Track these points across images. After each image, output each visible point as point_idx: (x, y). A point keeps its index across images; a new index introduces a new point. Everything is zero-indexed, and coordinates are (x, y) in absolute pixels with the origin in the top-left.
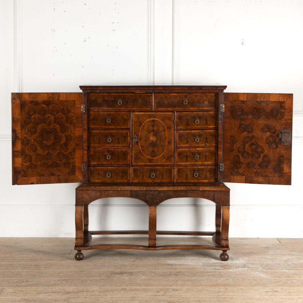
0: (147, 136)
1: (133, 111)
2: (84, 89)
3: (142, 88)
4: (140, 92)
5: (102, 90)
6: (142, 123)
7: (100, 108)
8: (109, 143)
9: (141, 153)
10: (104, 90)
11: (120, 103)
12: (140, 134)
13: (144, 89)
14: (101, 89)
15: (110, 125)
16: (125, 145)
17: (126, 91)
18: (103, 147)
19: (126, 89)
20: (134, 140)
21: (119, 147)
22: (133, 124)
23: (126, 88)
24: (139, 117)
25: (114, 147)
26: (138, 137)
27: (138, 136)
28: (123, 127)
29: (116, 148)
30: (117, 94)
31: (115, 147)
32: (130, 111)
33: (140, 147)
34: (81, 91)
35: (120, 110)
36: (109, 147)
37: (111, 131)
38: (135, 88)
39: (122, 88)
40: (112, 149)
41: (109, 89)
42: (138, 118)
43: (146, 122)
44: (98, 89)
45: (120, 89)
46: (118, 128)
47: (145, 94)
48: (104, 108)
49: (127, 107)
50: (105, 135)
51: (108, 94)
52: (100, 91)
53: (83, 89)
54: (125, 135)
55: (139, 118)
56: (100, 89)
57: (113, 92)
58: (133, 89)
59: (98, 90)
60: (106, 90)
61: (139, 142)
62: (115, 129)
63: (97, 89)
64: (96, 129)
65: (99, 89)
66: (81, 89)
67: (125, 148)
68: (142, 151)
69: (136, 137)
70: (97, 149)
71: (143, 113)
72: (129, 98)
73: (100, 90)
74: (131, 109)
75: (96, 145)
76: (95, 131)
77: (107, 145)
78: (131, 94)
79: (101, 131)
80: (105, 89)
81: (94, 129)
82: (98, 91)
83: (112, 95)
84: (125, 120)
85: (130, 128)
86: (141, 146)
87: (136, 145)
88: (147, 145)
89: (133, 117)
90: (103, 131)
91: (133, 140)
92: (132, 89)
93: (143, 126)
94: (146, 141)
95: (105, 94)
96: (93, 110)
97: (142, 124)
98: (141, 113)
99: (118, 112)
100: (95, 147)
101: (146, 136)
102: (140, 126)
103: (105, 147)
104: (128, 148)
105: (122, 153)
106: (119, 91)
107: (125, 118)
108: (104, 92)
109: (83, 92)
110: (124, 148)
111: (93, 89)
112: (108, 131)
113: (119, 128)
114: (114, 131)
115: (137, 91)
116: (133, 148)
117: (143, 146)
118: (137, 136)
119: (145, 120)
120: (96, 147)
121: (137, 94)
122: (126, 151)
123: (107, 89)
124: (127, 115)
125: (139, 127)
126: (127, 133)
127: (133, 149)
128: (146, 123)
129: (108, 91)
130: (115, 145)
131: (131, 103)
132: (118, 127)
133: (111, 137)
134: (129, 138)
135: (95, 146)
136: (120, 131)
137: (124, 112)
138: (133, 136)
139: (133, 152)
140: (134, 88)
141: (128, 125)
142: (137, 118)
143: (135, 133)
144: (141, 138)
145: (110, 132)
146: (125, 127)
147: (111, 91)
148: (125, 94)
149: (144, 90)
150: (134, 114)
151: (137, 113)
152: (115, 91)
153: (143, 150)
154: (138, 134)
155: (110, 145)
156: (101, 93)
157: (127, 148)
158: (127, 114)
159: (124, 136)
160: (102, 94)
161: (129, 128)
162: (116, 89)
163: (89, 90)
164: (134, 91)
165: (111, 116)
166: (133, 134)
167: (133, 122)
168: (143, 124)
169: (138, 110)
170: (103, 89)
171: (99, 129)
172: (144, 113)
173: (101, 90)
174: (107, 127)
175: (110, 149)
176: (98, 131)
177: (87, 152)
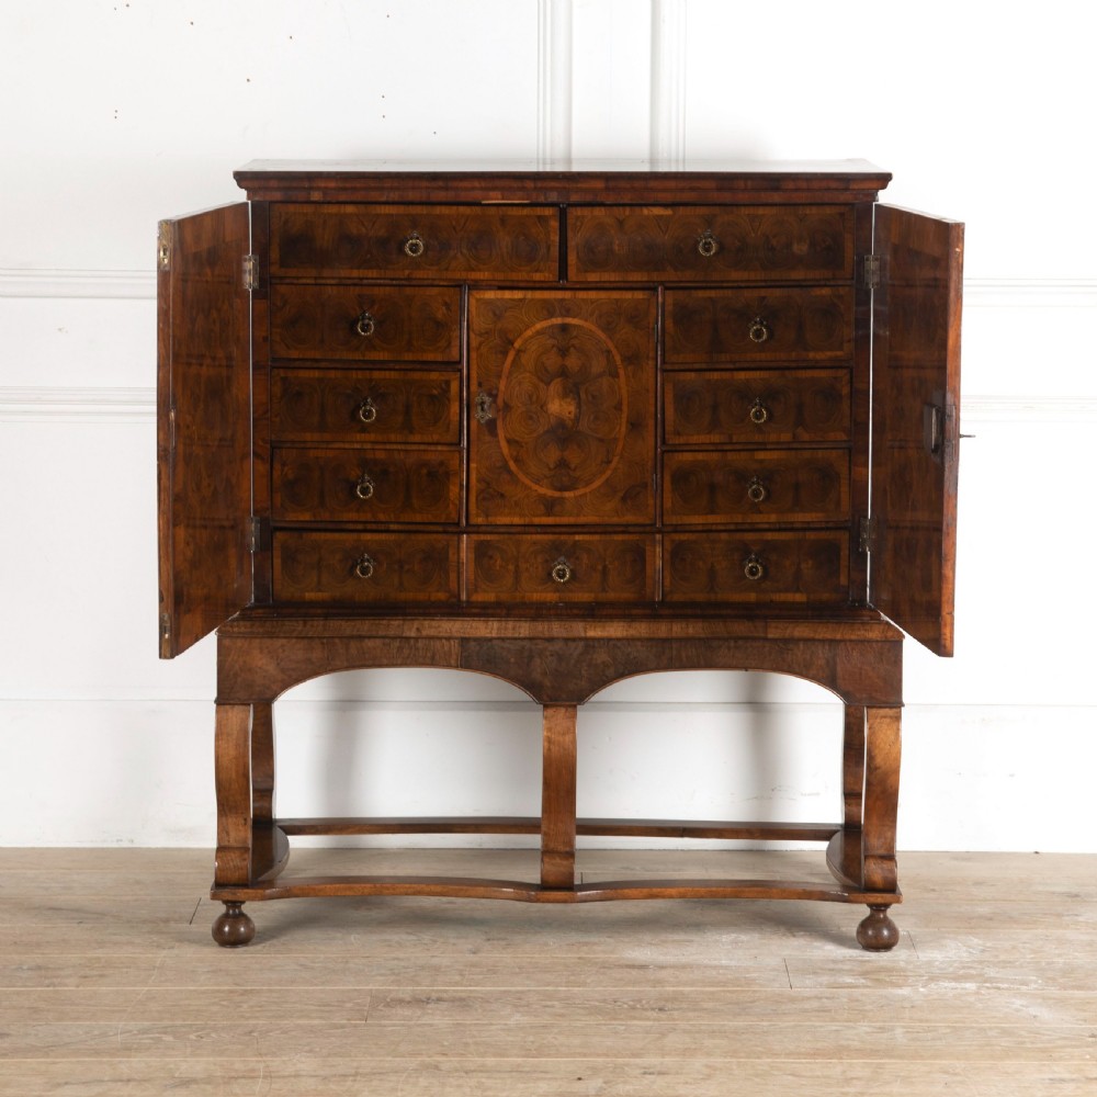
0: (534, 398)
1: (476, 286)
2: (256, 184)
3: (514, 184)
4: (503, 199)
5: (334, 189)
6: (511, 337)
7: (326, 273)
8: (364, 429)
9: (510, 472)
10: (345, 189)
11: (414, 248)
12: (502, 387)
13: (523, 189)
14: (332, 185)
15: (372, 347)
16: (436, 438)
17: (441, 196)
18: (342, 445)
19: (441, 188)
20: (478, 414)
21: (409, 447)
22: (474, 344)
23: (441, 184)
24: (498, 312)
25: (388, 447)
26: (495, 402)
27: (494, 397)
28: (430, 357)
29: (398, 450)
30: (401, 210)
31: (395, 447)
32: (460, 286)
33: (503, 444)
34: (241, 196)
35: (414, 283)
36: (369, 446)
37: (377, 375)
38: (483, 184)
39: (424, 184)
40: (381, 455)
41: (363, 185)
42: (495, 314)
43: (529, 333)
44: (315, 185)
45: (413, 188)
46: (406, 359)
47: (526, 211)
48: (344, 273)
49: (447, 269)
50: (349, 391)
51: (362, 208)
52: (324, 194)
53: (250, 184)
54: (435, 392)
55: (498, 317)
56: (326, 188)
57: (384, 199)
58: (473, 189)
59: (318, 189)
60: (354, 189)
61: (499, 424)
62: (391, 365)
63: (311, 188)
64: (308, 364)
65: (322, 184)
66: (241, 187)
67: (439, 448)
68: (512, 465)
69: (487, 400)
70: (312, 453)
71: (518, 295)
72: (454, 228)
73: (325, 190)
74: (464, 275)
75: (308, 436)
76: (303, 374)
77: (359, 437)
78: (462, 209)
79: (332, 374)
80: (348, 185)
81: (297, 364)
82: (316, 196)
83: (378, 215)
84: (438, 324)
85: (460, 362)
86: (509, 441)
87: (487, 438)
88: (535, 435)
89: (473, 310)
90: (339, 374)
91: (472, 413)
92: (466, 189)
93: (519, 352)
94: (531, 418)
95: (350, 209)
96: (295, 281)
97: (512, 343)
98: (507, 295)
99: (408, 291)
100: (302, 445)
101: (530, 397)
102: (505, 353)
103: (347, 446)
104: (453, 448)
105: (424, 471)
106: (411, 196)
107: (439, 316)
108: (343, 197)
109: (249, 198)
110: (433, 448)
111: (294, 184)
112: (359, 372)
113: (411, 359)
114: (387, 374)
115: (491, 194)
116: (473, 450)
117: (517, 442)
118: (490, 395)
119: (528, 327)
120: (309, 445)
121: (493, 210)
122: (442, 463)
123: (358, 185)
124: (446, 304)
125: (499, 356)
126: (448, 383)
127: (473, 455)
128: (531, 337)
129: (359, 196)
130: (393, 437)
131: (465, 251)
132: (409, 357)
133: (374, 400)
134: (455, 408)
135: (305, 442)
136: (417, 376)
137: (435, 291)
138: (471, 397)
139: (473, 465)
140: (476, 184)
141: (449, 345)
142: (491, 314)
143: (480, 385)
144: (507, 407)
145: (371, 380)
146: (440, 358)
147: (374, 196)
148: (438, 210)
149: (520, 194)
150: (478, 300)
151: (490, 295)
152: (394, 196)
153: (516, 460)
154: (497, 389)
155: (372, 437)
156: (329, 203)
157: (445, 448)
158: (447, 299)
159: (432, 397)
160: (333, 209)
161: (457, 358)
162: (398, 189)
163: (278, 189)
164: (476, 195)
165: (376, 307)
166: (474, 388)
167: (472, 335)
168: (517, 345)
169: (497, 283)
170: (341, 184)
171: (323, 365)
172: (524, 292)
173: (332, 189)
174: (357, 356)
175: (370, 456)
176: (317, 374)
177: (268, 466)
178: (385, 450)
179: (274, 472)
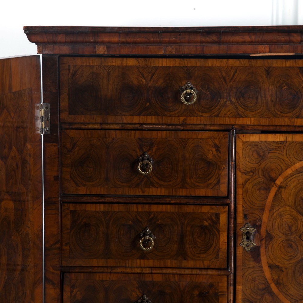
0: (294, 229)
1: (243, 130)
2: (45, 39)
3: (283, 38)
4: (270, 52)
5: (117, 43)
6: (273, 175)
7: (111, 119)
8: (144, 256)
9: (271, 293)
10: (127, 43)
11: (189, 97)
12: (265, 218)
13: (290, 42)
14: (115, 39)
15: (150, 184)
16: (206, 263)
17: (214, 49)
18: (124, 270)
19: (214, 42)
20: (243, 243)
21: (182, 272)
22: (240, 181)
23: (214, 38)
24: (261, 153)
25: (164, 271)
26: (258, 232)
27: (258, 227)
28: (201, 192)
29: (174, 274)
30: (177, 62)
31: (170, 271)
32: (228, 130)
33: (266, 269)
34: (31, 49)
35: (188, 127)
36: (148, 271)
37: (155, 208)
38: (253, 38)
39: (199, 38)
40: (158, 278)
41: (144, 40)
42: (258, 154)
43: (289, 171)
44: (100, 40)
45: (189, 42)
46: (181, 194)
47: (289, 63)
48: (126, 119)
49: (217, 116)
50: (131, 223)
51: (142, 62)
52: (108, 48)
53: (39, 38)
54: (206, 223)
55: (261, 157)
56: (109, 42)
57: (162, 53)
58: (244, 42)
59: (103, 43)
60: (135, 43)
61: (262, 250)
62: (168, 200)
63: (96, 43)
64: (95, 199)
65: (106, 39)
66: (31, 40)
67: (210, 272)
68: (273, 287)
69: (252, 230)
70: (98, 277)
71: (280, 138)
72: (225, 79)
73: (108, 44)
74: (232, 121)
75: (95, 262)
76: (90, 208)
77: (139, 262)
78: (231, 61)
79: (116, 208)
80: (129, 40)
81: (85, 199)
82: (101, 50)
83: (156, 68)
84: (209, 164)
85: (228, 197)
86: (271, 267)
87: (252, 264)
88: (294, 261)
89: (240, 151)
90: (122, 208)
91: (239, 241)
92: (237, 43)
93: (280, 187)
94: (290, 246)
95: (131, 62)
96: (83, 127)
97: (274, 181)
98: (271, 138)
99: (183, 134)
100: (89, 270)
101: (290, 228)
102: (268, 190)
103: (128, 270)
104: (222, 273)
105: (196, 292)
106: (187, 49)
107: (210, 156)
108: (125, 51)
109: (39, 52)
110: (204, 272)
111: (81, 39)
112: (140, 206)
113: (185, 194)
114: (164, 208)
115: (261, 47)
116: (239, 274)
117: (278, 267)
118: (254, 226)
119: (288, 167)
120: (95, 270)
121: (259, 63)
122: (211, 286)
123: (139, 40)
124: (216, 147)
125: (263, 192)
126: (217, 216)
127: (239, 279)
128: (291, 175)
129: (140, 50)
130: (169, 263)
131: (233, 99)
132: (183, 192)
133: (153, 231)
134: (223, 237)
135: (91, 267)
136: (190, 209)
137: (206, 135)
138: (238, 228)
139: (239, 287)
140: (247, 38)
141: (218, 182)
142: (255, 156)
143: (245, 217)
144: (269, 237)
145: (150, 213)
146: (210, 193)
147: (154, 50)
148: (210, 63)
149: (286, 47)
150: (244, 143)
151: (255, 138)
152: (172, 50)
153: (277, 283)
154: (261, 220)
155: (150, 263)
156: (113, 56)
157: (214, 272)
158: (217, 142)
159: (203, 228)
160: (116, 62)
161: (225, 193)
162: (175, 43)
163: (66, 43)
164: (246, 49)
165: (154, 149)
166: (240, 219)
167: (239, 174)
168: (278, 182)
169: (261, 128)
170: (123, 39)
171: (107, 200)
172: (285, 135)
173: (114, 43)
174: (138, 192)
175: (148, 279)
176: (102, 208)
177: (58, 291)
178: (162, 274)
179: (64, 294)
